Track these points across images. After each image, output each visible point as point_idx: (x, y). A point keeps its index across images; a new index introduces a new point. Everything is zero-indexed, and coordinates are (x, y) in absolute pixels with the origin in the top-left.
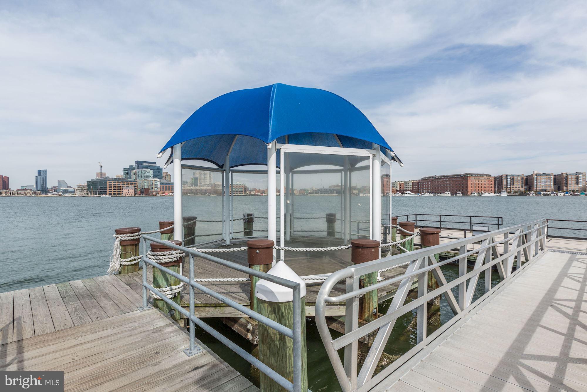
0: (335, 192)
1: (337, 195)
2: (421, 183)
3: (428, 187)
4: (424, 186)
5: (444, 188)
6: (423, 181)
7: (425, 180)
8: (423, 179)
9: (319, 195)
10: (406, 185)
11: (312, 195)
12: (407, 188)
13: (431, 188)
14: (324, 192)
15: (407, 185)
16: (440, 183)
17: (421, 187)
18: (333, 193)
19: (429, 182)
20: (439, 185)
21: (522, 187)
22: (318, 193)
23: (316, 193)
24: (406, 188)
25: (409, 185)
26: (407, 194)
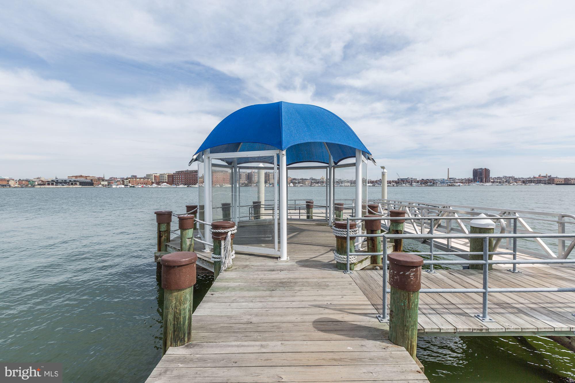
0: (78, 183)
1: (80, 186)
2: (175, 176)
3: (182, 179)
4: (178, 178)
5: (195, 180)
6: (177, 174)
7: (179, 173)
8: (177, 172)
9: (54, 186)
10: (161, 177)
11: (43, 186)
12: (163, 180)
13: (184, 180)
14: (61, 183)
15: (163, 177)
16: (191, 176)
17: (175, 180)
18: (76, 184)
19: (182, 175)
20: (191, 178)
21: (246, 181)
22: (52, 184)
23: (49, 184)
24: (161, 180)
25: (165, 177)
26: (164, 186)
